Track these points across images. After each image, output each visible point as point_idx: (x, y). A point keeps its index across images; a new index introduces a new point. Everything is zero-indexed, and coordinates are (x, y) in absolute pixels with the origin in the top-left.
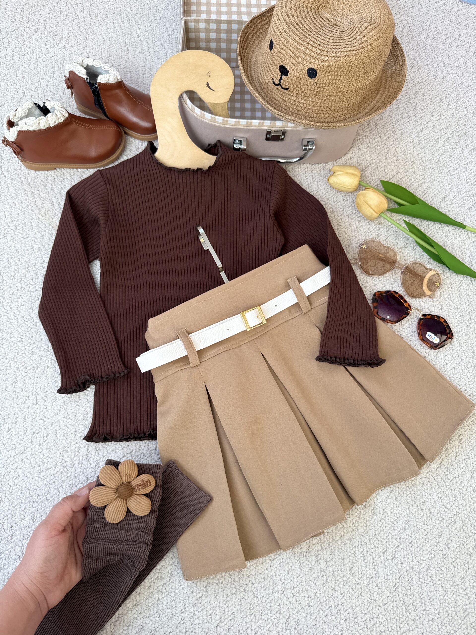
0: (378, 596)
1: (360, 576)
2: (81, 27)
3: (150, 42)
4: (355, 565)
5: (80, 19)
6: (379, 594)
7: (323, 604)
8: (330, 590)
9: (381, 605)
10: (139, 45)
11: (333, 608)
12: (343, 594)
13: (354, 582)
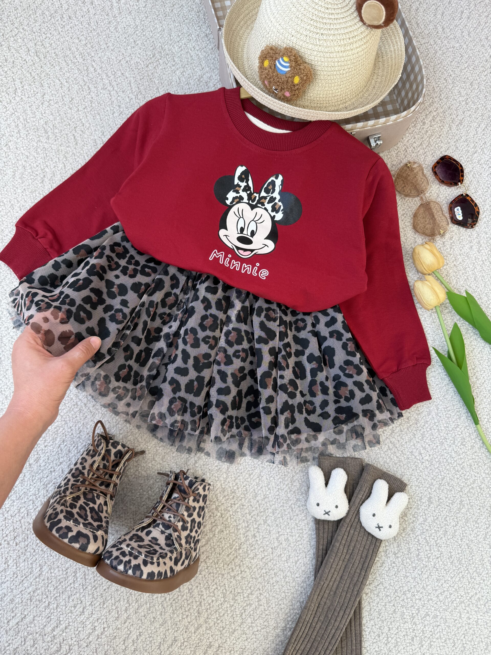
0: (445, 572)
1: (427, 559)
2: (33, 73)
3: (110, 74)
4: (420, 551)
5: (29, 64)
6: (445, 570)
7: (399, 591)
8: (402, 578)
9: (449, 579)
10: (99, 81)
11: (407, 592)
12: (415, 578)
13: (422, 566)
